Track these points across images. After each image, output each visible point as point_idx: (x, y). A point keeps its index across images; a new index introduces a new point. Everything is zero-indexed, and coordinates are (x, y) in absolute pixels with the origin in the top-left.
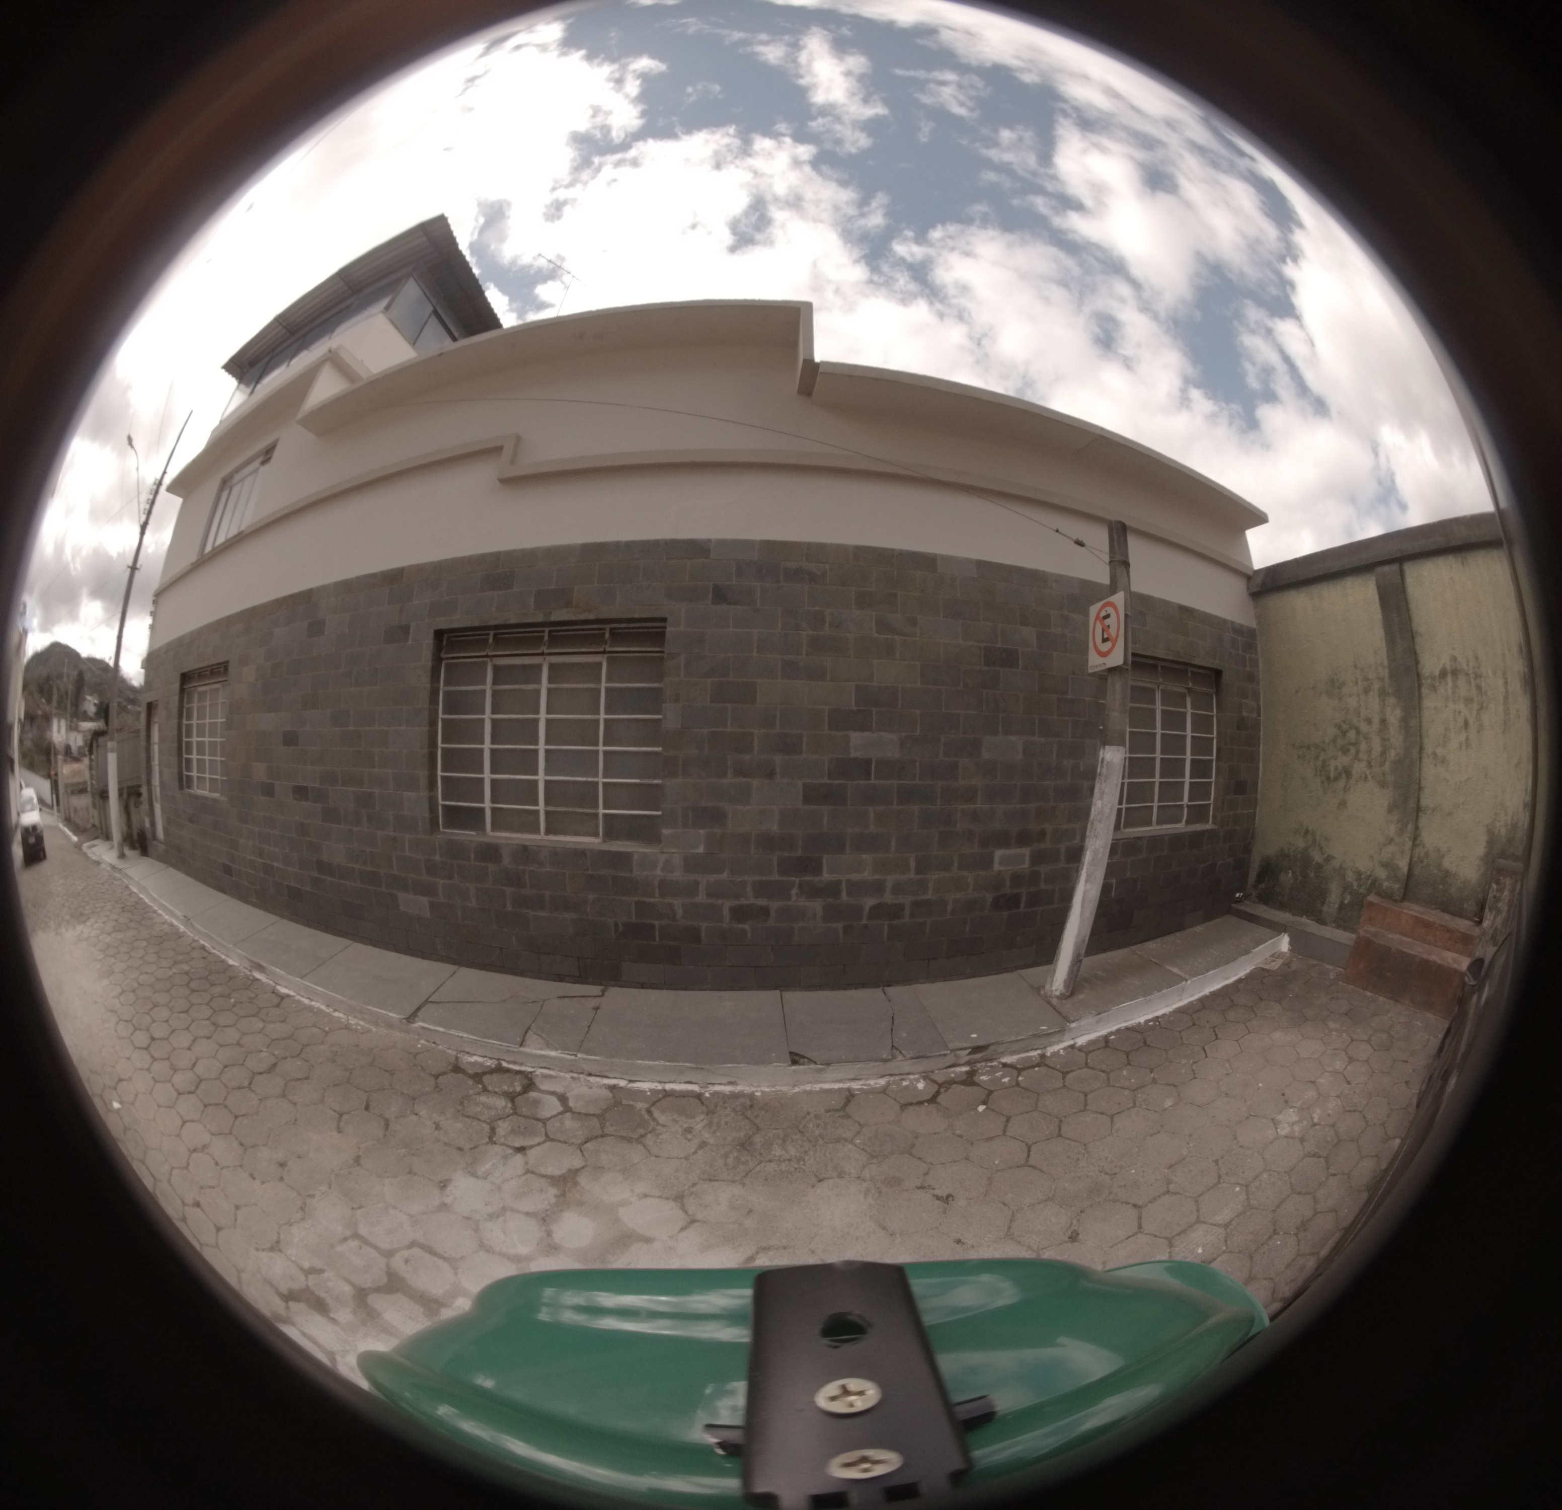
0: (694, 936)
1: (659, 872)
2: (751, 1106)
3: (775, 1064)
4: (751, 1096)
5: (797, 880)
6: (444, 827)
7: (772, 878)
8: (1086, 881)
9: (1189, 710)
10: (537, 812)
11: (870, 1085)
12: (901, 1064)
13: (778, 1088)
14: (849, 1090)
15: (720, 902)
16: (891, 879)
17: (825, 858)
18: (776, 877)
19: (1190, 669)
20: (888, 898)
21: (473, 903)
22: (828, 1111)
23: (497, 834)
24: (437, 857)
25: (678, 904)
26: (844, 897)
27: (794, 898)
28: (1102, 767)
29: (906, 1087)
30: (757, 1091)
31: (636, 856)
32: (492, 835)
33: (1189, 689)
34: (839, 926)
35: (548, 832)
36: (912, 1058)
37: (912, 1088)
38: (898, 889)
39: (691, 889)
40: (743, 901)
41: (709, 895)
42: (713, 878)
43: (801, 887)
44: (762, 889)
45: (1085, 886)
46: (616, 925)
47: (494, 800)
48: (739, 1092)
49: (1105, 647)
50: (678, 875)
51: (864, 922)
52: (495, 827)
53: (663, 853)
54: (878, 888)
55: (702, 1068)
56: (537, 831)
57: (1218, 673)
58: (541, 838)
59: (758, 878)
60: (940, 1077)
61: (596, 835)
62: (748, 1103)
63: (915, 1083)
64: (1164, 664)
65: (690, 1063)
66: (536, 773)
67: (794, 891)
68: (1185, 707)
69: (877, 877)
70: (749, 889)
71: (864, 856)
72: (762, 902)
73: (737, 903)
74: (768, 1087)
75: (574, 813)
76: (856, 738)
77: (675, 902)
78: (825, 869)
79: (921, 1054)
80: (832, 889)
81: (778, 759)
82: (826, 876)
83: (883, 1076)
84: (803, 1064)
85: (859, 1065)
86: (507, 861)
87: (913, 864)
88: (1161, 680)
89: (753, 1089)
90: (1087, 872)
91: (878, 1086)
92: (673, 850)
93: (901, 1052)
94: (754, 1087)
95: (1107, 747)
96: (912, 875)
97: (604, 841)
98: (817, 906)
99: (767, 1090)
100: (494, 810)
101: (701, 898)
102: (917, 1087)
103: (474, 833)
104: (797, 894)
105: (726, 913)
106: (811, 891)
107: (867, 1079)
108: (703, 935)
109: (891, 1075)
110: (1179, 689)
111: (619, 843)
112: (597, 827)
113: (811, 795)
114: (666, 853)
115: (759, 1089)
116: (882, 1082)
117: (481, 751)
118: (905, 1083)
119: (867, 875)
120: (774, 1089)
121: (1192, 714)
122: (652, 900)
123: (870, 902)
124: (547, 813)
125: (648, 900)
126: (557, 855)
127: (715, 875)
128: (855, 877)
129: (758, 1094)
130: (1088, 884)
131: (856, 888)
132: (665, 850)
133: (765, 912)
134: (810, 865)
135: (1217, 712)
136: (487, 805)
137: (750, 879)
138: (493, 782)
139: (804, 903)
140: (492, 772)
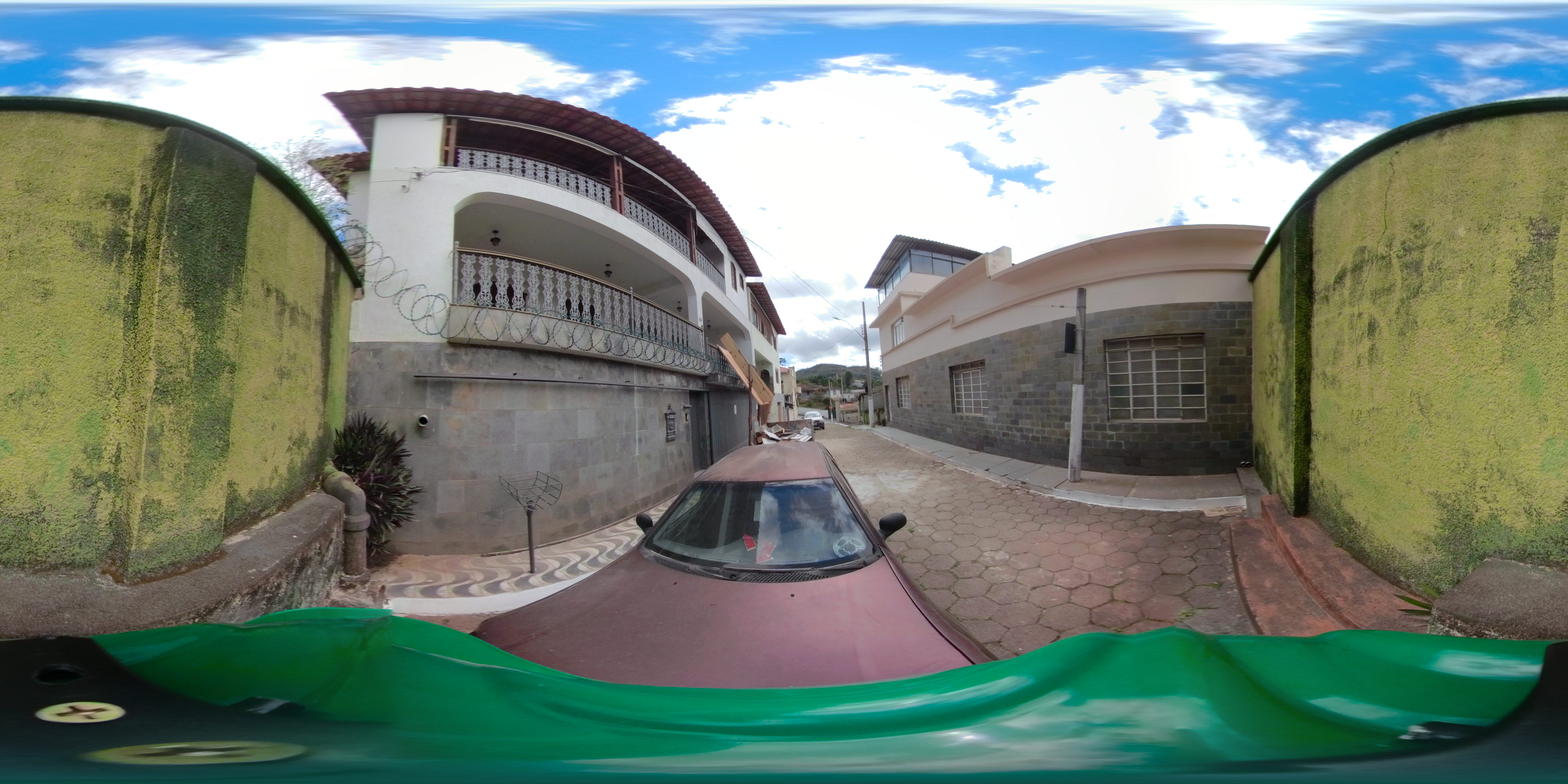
1: (989, 423)
5: (1014, 426)
6: (956, 412)
7: (1009, 426)
16: (1035, 428)
17: (1020, 421)
20: (1035, 434)
24: (953, 419)
25: (993, 431)
26: (1025, 433)
31: (985, 419)
32: (964, 414)
34: (1024, 441)
38: (1038, 432)
39: (994, 427)
41: (999, 430)
42: (999, 425)
43: (1015, 429)
44: (1007, 428)
46: (982, 436)
50: (992, 423)
51: (1030, 441)
54: (1032, 431)
56: (972, 413)
66: (971, 398)
69: (1032, 427)
71: (1028, 421)
72: (1008, 432)
73: (1003, 432)
76: (1024, 386)
78: (1020, 424)
81: (1008, 393)
86: (964, 419)
97: (982, 415)
103: (961, 413)
108: (998, 440)
112: (981, 412)
113: (1016, 403)
117: (962, 394)
119: (1029, 426)
124: (973, 408)
132: (991, 418)
133: (1009, 435)
134: (1016, 422)
136: (963, 407)
137: (1005, 425)
138: (965, 401)
139: (1016, 433)
140: (965, 398)
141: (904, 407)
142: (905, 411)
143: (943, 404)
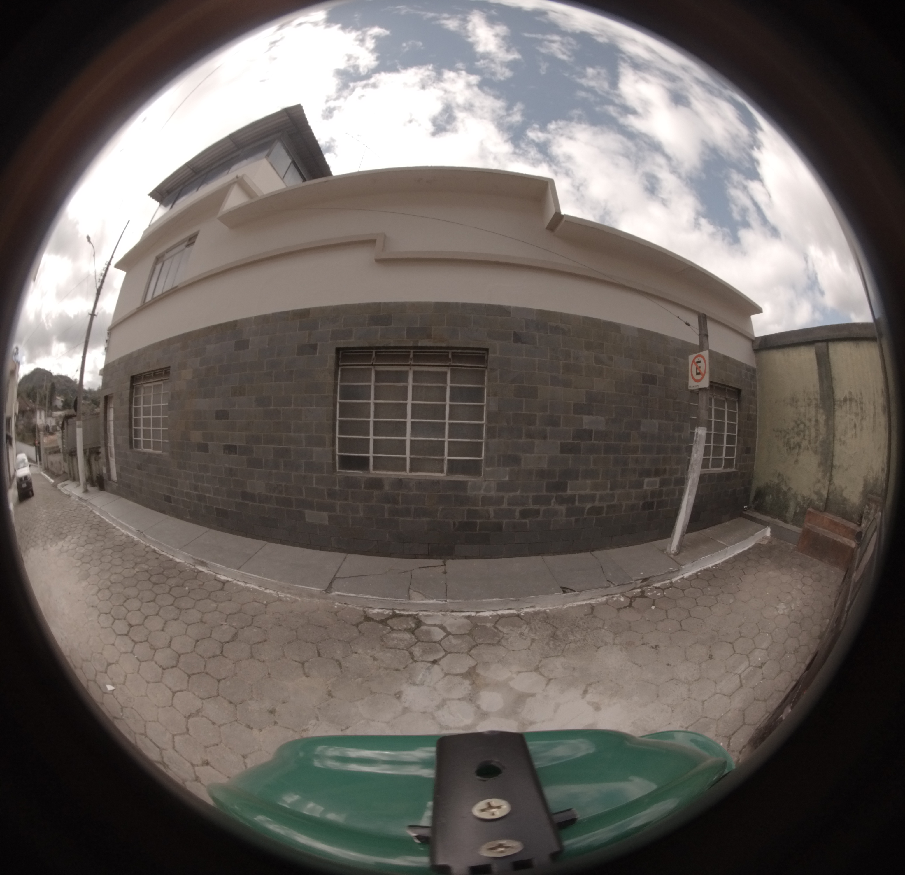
0: (498, 527)
1: (482, 492)
2: (548, 617)
3: (556, 593)
4: (545, 612)
5: (555, 494)
6: (339, 469)
7: (542, 494)
8: (689, 495)
9: (726, 410)
10: (405, 459)
11: (599, 601)
12: (613, 589)
13: (557, 607)
14: (590, 604)
15: (514, 507)
16: (598, 493)
17: (569, 482)
18: (544, 493)
19: (727, 388)
20: (597, 504)
21: (362, 514)
22: (585, 615)
23: (377, 472)
24: (337, 488)
25: (491, 509)
26: (577, 503)
27: (552, 504)
28: (697, 437)
29: (616, 601)
30: (547, 609)
31: (469, 484)
32: (373, 473)
33: (726, 399)
34: (573, 519)
35: (411, 470)
36: (618, 586)
37: (618, 601)
38: (602, 499)
39: (500, 501)
40: (527, 507)
41: (509, 504)
42: (512, 494)
43: (556, 499)
44: (537, 500)
45: (688, 497)
46: (454, 524)
47: (375, 452)
48: (538, 611)
49: (698, 377)
50: (493, 493)
51: (585, 516)
52: (375, 468)
53: (485, 481)
54: (592, 498)
55: (518, 600)
56: (405, 470)
57: (739, 391)
58: (407, 474)
59: (535, 494)
60: (629, 594)
61: (442, 471)
62: (545, 616)
63: (619, 598)
64: (717, 385)
65: (512, 597)
66: (405, 435)
67: (553, 501)
68: (724, 408)
69: (593, 492)
70: (530, 500)
71: (587, 481)
72: (536, 507)
73: (523, 508)
74: (551, 606)
75: (429, 459)
76: (586, 418)
77: (490, 509)
78: (569, 488)
79: (622, 583)
80: (571, 499)
81: (548, 429)
82: (569, 492)
83: (603, 596)
84: (568, 592)
85: (594, 591)
86: (387, 488)
87: (609, 486)
88: (714, 394)
89: (544, 609)
90: (689, 490)
91: (603, 601)
92: (491, 479)
93: (612, 583)
94: (544, 607)
95: (699, 427)
96: (608, 491)
97: (447, 475)
98: (563, 508)
99: (551, 608)
100: (374, 458)
101: (505, 506)
102: (621, 600)
103: (362, 472)
104: (554, 502)
105: (517, 514)
106: (561, 500)
107: (597, 598)
108: (504, 526)
109: (607, 595)
110: (722, 398)
111: (457, 476)
112: (443, 467)
113: (565, 449)
114: (487, 481)
115: (547, 608)
116: (604, 599)
117: (368, 422)
118: (615, 599)
119: (588, 492)
120: (554, 608)
121: (728, 411)
122: (477, 508)
123: (588, 506)
124: (411, 459)
125: (474, 508)
126: (421, 484)
127: (513, 493)
128: (582, 492)
129: (548, 611)
130: (690, 496)
131: (583, 498)
132: (487, 479)
133: (537, 512)
134: (561, 486)
135: (738, 411)
136: (371, 455)
137: (531, 494)
138: (375, 441)
139: (557, 507)
140: (375, 435)
143: (292, 447)
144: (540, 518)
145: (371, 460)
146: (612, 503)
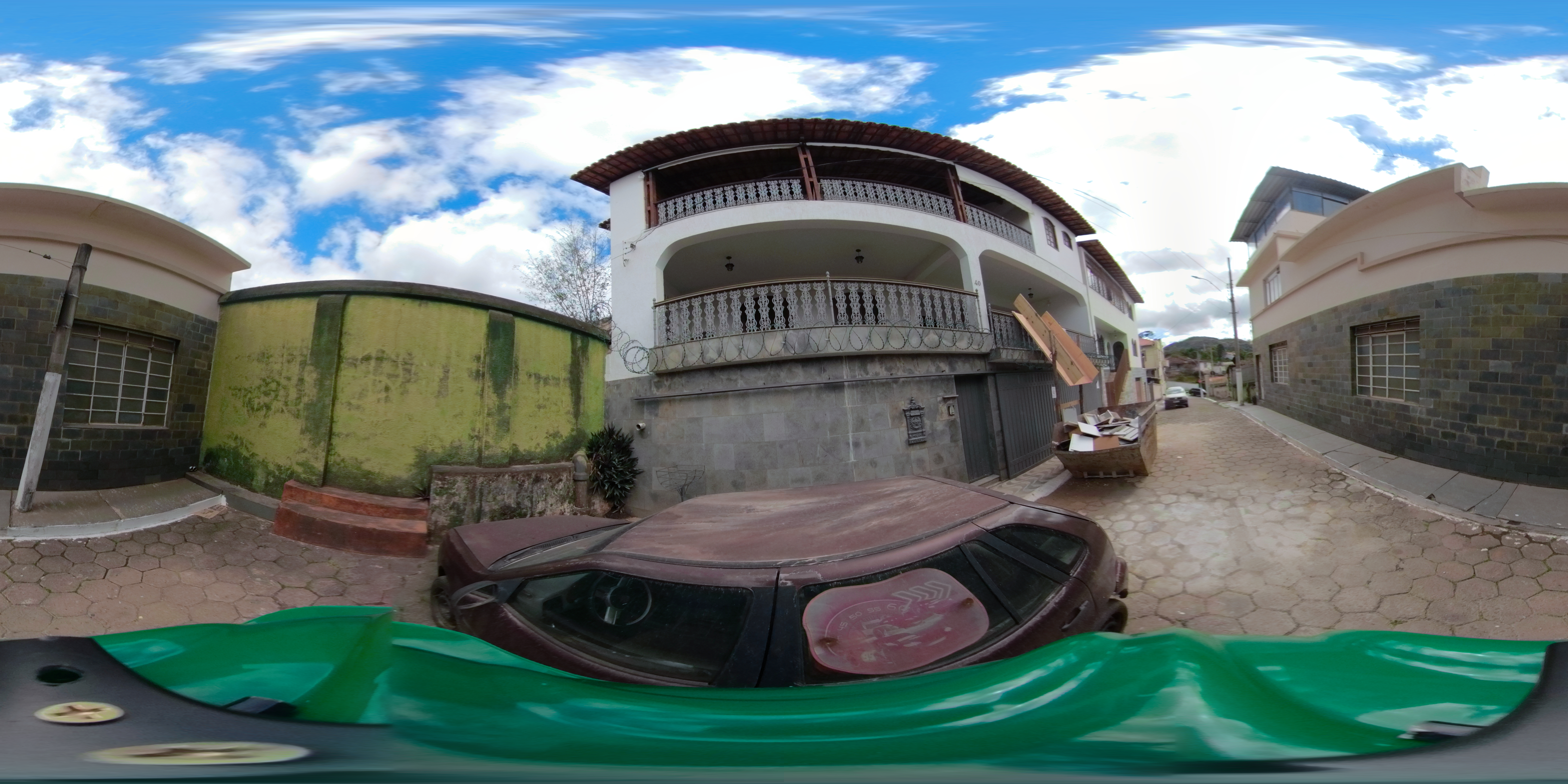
1: (1418, 414)
5: (1467, 424)
10: (1386, 389)
15: (1438, 429)
16: (1507, 430)
17: (1478, 415)
18: (1458, 422)
20: (1506, 439)
23: (1374, 397)
26: (1486, 434)
27: (1466, 432)
31: (1413, 408)
32: (1372, 397)
35: (1389, 396)
38: (1511, 435)
39: (1428, 423)
40: (1446, 430)
41: (1435, 426)
42: (1436, 419)
43: (1468, 427)
44: (1453, 426)
46: (1404, 433)
47: (1373, 384)
50: (1424, 416)
51: (1496, 450)
52: (1373, 394)
54: (1501, 433)
56: (1395, 397)
58: (1386, 399)
59: (1452, 421)
61: (1401, 398)
66: (1385, 375)
67: (1465, 429)
69: (1501, 428)
70: (1449, 425)
71: (1495, 416)
72: (1453, 431)
73: (1443, 430)
75: (1396, 390)
76: (1492, 363)
77: (1423, 427)
78: (1478, 420)
80: (1481, 431)
81: (1460, 371)
82: (1479, 424)
84: (1432, 500)
87: (1518, 424)
92: (1423, 406)
96: (1517, 429)
97: (1405, 401)
98: (1474, 437)
100: (1373, 388)
101: (1432, 426)
103: (1367, 396)
104: (1467, 430)
105: (1440, 434)
106: (1473, 430)
108: (1433, 442)
111: (1409, 402)
112: (1402, 395)
113: (1473, 388)
114: (1421, 407)
117: (1369, 367)
119: (1496, 426)
122: (1416, 425)
123: (1498, 439)
124: (1389, 390)
125: (1414, 425)
126: (1391, 405)
128: (1490, 426)
131: (1492, 431)
133: (1454, 436)
134: (1471, 418)
136: (1371, 386)
137: (1449, 421)
138: (1374, 378)
139: (1469, 434)
140: (1374, 374)
141: (1279, 383)
142: (1282, 387)
143: (1337, 381)
144: (1456, 441)
145: (1371, 390)
146: (1522, 441)
